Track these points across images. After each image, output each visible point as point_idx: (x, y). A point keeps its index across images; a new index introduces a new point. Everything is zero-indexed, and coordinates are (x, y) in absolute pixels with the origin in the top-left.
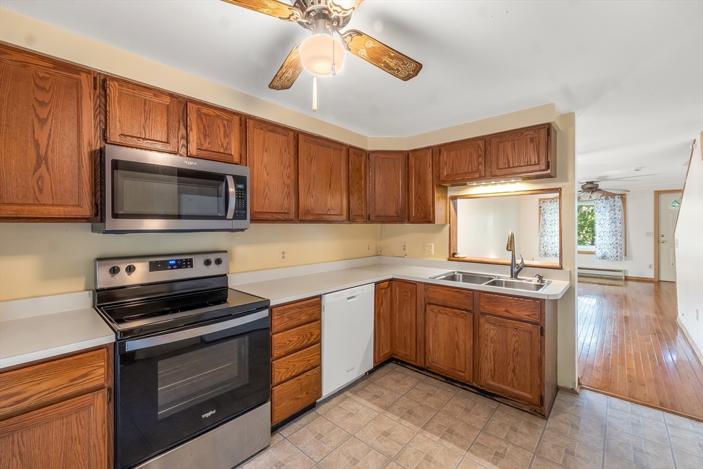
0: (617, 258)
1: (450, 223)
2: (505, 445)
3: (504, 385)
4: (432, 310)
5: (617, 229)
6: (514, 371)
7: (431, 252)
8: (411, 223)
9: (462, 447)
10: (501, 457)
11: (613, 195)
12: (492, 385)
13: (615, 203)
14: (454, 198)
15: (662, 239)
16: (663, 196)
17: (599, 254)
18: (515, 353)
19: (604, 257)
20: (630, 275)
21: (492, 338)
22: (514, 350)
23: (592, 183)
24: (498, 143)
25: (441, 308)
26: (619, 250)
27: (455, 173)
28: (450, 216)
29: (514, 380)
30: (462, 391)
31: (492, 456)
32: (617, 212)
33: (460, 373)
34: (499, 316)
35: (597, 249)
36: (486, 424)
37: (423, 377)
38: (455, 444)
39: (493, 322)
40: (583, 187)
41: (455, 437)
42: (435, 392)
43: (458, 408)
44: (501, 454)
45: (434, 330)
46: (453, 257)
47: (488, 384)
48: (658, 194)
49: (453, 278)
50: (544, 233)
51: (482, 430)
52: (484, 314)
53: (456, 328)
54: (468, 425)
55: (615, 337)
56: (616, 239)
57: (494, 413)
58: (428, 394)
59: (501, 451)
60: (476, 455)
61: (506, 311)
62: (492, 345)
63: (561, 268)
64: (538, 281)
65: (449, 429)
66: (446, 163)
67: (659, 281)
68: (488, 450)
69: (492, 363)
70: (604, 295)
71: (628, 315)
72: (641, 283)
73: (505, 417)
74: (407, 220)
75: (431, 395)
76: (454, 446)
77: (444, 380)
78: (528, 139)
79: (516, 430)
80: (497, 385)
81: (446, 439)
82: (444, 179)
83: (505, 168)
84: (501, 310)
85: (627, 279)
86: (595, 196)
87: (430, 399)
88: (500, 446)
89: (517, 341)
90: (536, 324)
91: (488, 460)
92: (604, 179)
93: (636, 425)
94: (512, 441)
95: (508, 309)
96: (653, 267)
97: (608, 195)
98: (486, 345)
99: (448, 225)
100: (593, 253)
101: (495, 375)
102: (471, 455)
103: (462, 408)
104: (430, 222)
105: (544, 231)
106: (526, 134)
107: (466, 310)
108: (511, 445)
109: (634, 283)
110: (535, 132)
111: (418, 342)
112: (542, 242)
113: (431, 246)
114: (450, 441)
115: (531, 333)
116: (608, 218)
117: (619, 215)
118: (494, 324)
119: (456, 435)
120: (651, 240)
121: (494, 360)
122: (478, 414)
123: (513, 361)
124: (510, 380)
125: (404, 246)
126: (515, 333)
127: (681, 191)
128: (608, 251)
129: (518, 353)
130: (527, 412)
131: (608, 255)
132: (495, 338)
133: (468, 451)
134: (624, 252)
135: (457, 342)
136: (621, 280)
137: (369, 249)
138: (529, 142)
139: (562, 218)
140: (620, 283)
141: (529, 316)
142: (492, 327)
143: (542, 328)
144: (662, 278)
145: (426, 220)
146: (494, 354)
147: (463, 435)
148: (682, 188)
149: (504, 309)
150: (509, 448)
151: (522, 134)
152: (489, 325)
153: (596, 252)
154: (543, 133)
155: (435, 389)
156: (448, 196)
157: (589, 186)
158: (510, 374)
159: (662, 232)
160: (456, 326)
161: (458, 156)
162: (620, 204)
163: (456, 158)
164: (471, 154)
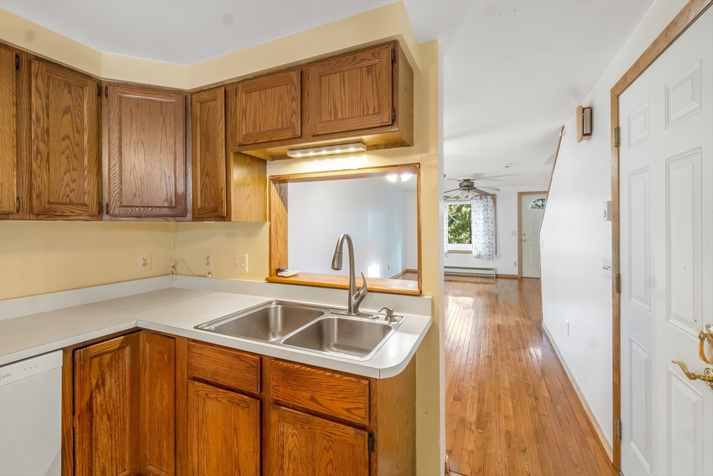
0: (490, 257)
1: (270, 220)
4: (197, 392)
5: (488, 216)
7: (244, 267)
11: (486, 194)
13: (488, 204)
14: (280, 181)
15: (524, 238)
16: (524, 197)
17: (475, 253)
19: (478, 256)
20: (500, 272)
21: (290, 453)
23: (468, 180)
24: (321, 76)
26: (491, 248)
27: (258, 130)
28: (270, 209)
32: (489, 211)
34: (301, 409)
35: (474, 248)
39: (292, 419)
40: (460, 185)
46: (276, 275)
48: (521, 194)
52: (277, 403)
53: (235, 429)
55: (489, 357)
56: (488, 226)
61: (313, 399)
62: (291, 467)
63: (420, 294)
64: (386, 319)
66: (245, 112)
67: (522, 278)
70: (479, 294)
71: (500, 323)
72: (508, 280)
78: (364, 69)
82: (241, 141)
83: (331, 121)
84: (303, 398)
85: (497, 277)
86: (471, 194)
89: (331, 460)
90: (363, 428)
92: (478, 176)
95: (316, 395)
96: (517, 264)
97: (483, 194)
98: (282, 468)
99: (268, 223)
100: (470, 252)
106: (360, 58)
107: (249, 395)
109: (503, 280)
110: (373, 56)
113: (244, 258)
115: (353, 446)
116: (482, 217)
117: (491, 215)
118: (294, 425)
120: (516, 238)
125: (208, 258)
126: (327, 445)
127: (547, 193)
128: (482, 250)
131: (482, 254)
132: (295, 452)
134: (494, 249)
135: (237, 458)
136: (492, 278)
137: (145, 265)
138: (365, 73)
139: (421, 212)
140: (492, 281)
141: (348, 410)
142: (290, 430)
143: (371, 435)
144: (525, 275)
145: (217, 214)
148: (547, 190)
149: (308, 395)
151: (354, 59)
152: (286, 426)
153: (473, 252)
154: (386, 56)
156: (268, 176)
157: (466, 184)
159: (524, 231)
160: (235, 425)
161: (263, 101)
162: (491, 204)
163: (260, 105)
164: (281, 96)
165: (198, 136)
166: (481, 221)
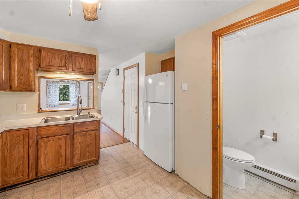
2: (96, 180)
3: (85, 160)
4: (43, 142)
5: (77, 90)
6: (89, 152)
7: (23, 109)
8: (13, 91)
9: (85, 193)
10: (99, 184)
12: (80, 163)
15: (89, 97)
17: (71, 104)
18: (89, 144)
19: (73, 105)
21: (79, 142)
22: (89, 143)
25: (50, 138)
29: (89, 155)
30: (62, 176)
31: (96, 186)
32: (77, 88)
33: (62, 167)
34: (83, 132)
35: (71, 102)
36: (84, 179)
37: (35, 184)
38: (81, 195)
39: (80, 135)
41: (78, 193)
42: (50, 186)
43: (69, 183)
44: (98, 183)
45: (44, 152)
47: (78, 164)
49: (46, 121)
50: (49, 97)
51: (85, 182)
52: (75, 133)
53: (60, 145)
54: (79, 185)
57: (83, 174)
58: (47, 189)
59: (97, 183)
60: (92, 191)
61: (86, 128)
62: (80, 145)
63: (94, 109)
64: (88, 115)
65: (73, 193)
66: (44, 58)
68: (93, 186)
69: (80, 153)
73: (87, 172)
74: (8, 89)
75: (49, 188)
76: (82, 196)
77: (50, 177)
78: (88, 59)
79: (94, 173)
80: (82, 162)
81: (76, 197)
83: (79, 68)
87: (50, 190)
88: (95, 182)
89: (90, 139)
90: (97, 130)
91: (97, 189)
93: (116, 151)
94: (97, 177)
95: (87, 127)
98: (77, 147)
99: (38, 92)
100: (69, 104)
101: (80, 158)
102: (90, 193)
103: (69, 181)
104: (31, 91)
105: (49, 96)
107: (66, 134)
108: (98, 179)
110: (91, 57)
111: (30, 165)
112: (48, 101)
113: (23, 106)
114: (78, 196)
115: (95, 134)
116: (75, 90)
117: (78, 89)
118: (81, 136)
119: (78, 192)
120: (87, 98)
121: (81, 151)
122: (78, 178)
123: (89, 148)
124: (87, 156)
126: (89, 136)
128: (74, 103)
129: (90, 144)
130: (92, 165)
131: (75, 104)
132: (81, 142)
133: (88, 193)
135: (60, 152)
139: (95, 90)
141: (95, 127)
142: (80, 137)
143: (99, 131)
145: (29, 89)
146: (80, 149)
147: (81, 189)
149: (85, 128)
150: (98, 180)
152: (78, 137)
153: (71, 103)
155: (48, 184)
156: (38, 76)
158: (88, 154)
159: (89, 95)
160: (60, 144)
161: (53, 57)
162: (78, 85)
163: (52, 58)
164: (61, 57)
165: (16, 60)
166: (74, 92)
